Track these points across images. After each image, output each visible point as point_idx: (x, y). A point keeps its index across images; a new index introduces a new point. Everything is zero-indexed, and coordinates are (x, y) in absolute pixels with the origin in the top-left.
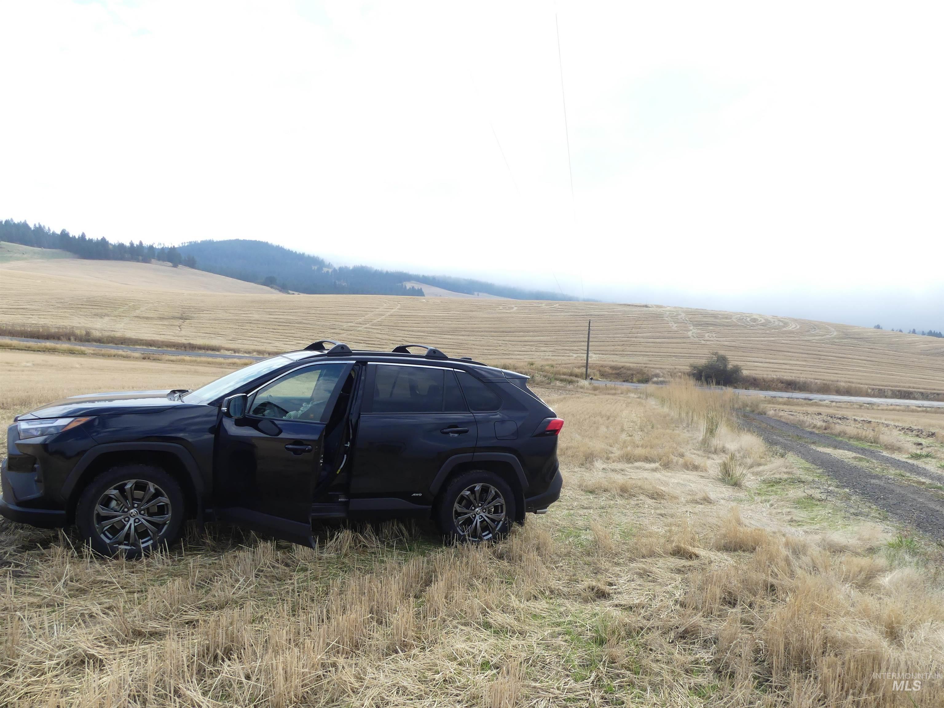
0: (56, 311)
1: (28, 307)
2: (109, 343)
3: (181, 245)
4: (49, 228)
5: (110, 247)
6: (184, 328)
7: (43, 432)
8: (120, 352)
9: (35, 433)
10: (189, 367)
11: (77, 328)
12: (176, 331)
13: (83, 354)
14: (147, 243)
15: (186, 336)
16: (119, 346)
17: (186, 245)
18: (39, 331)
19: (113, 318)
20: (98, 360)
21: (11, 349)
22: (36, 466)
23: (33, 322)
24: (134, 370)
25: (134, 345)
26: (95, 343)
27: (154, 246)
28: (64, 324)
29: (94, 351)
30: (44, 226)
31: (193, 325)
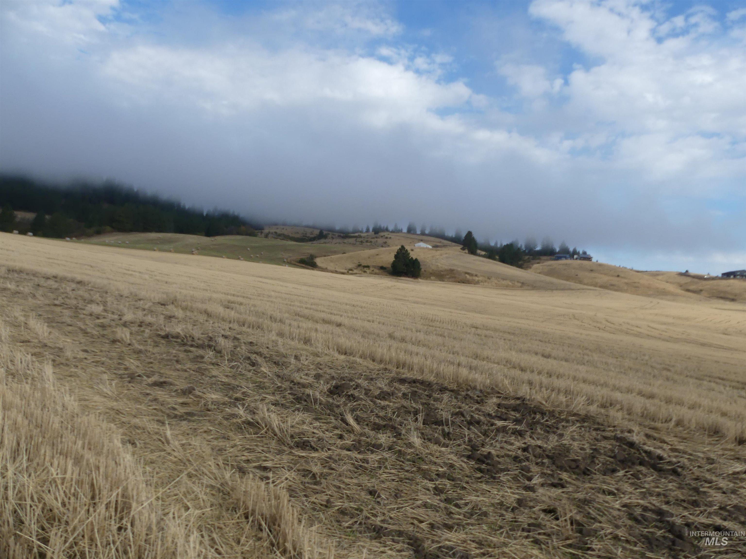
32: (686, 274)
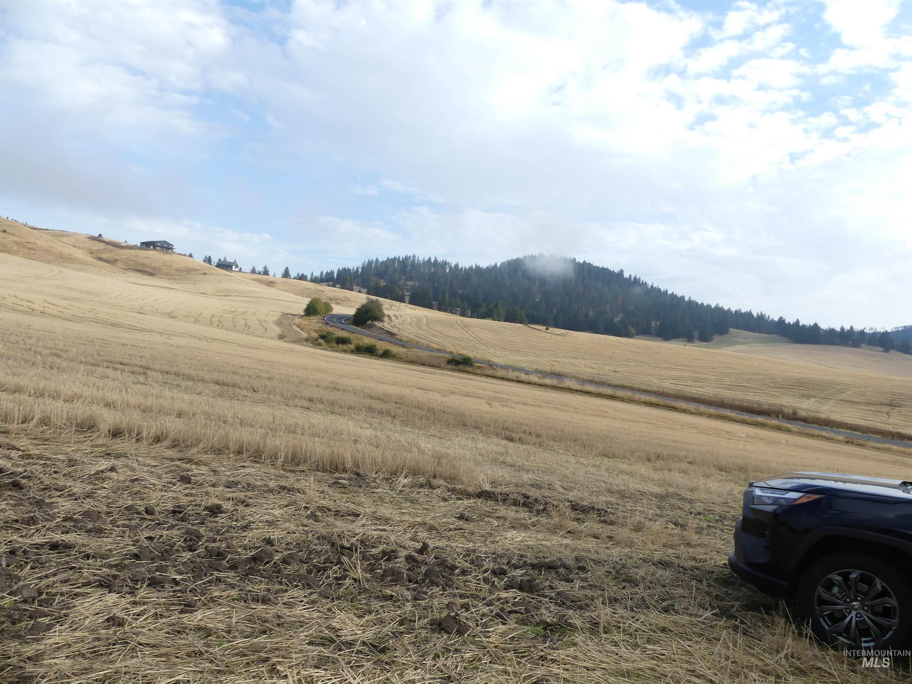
0: (768, 389)
1: (746, 385)
2: (813, 423)
3: (894, 330)
4: (769, 316)
5: (822, 332)
6: (893, 416)
7: (775, 501)
8: (824, 433)
9: (767, 501)
10: (896, 457)
11: (785, 406)
12: (885, 417)
13: (788, 431)
14: (858, 327)
15: (894, 424)
16: (823, 427)
17: (900, 329)
18: (753, 407)
19: (819, 400)
20: (802, 439)
21: (730, 420)
22: (766, 532)
23: (749, 398)
24: (836, 452)
25: (838, 428)
26: (800, 423)
27: (865, 331)
28: (774, 402)
29: (799, 429)
30: (765, 315)
31: (903, 413)
32: (99, 239)
